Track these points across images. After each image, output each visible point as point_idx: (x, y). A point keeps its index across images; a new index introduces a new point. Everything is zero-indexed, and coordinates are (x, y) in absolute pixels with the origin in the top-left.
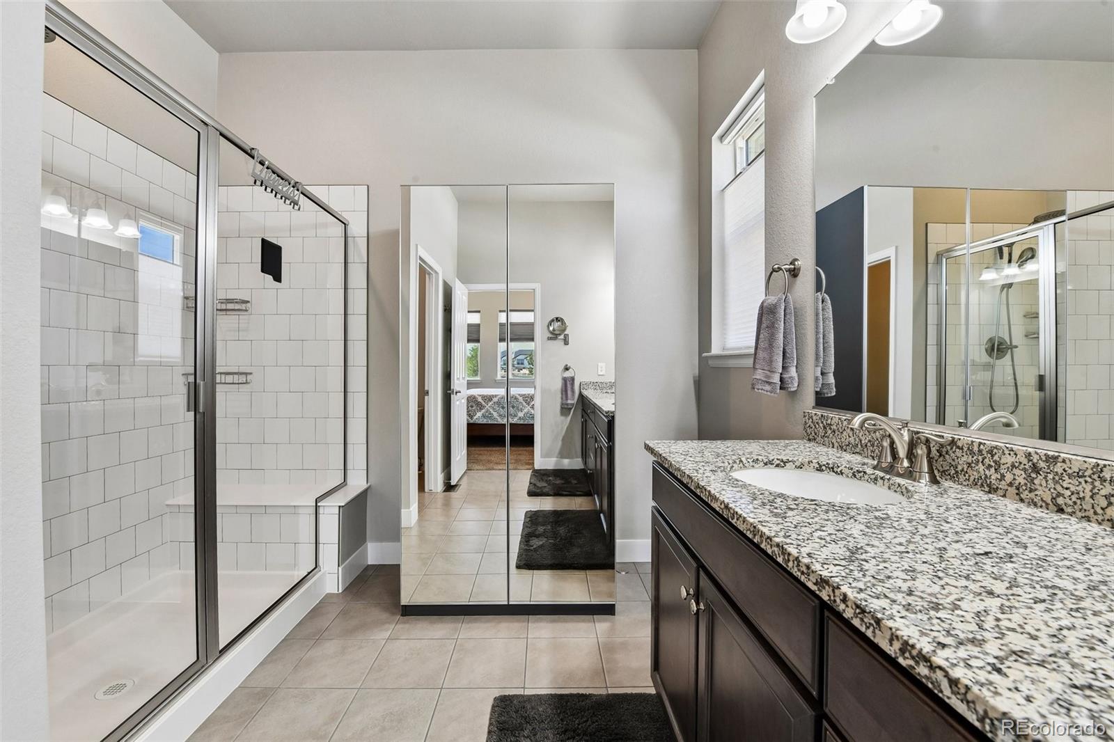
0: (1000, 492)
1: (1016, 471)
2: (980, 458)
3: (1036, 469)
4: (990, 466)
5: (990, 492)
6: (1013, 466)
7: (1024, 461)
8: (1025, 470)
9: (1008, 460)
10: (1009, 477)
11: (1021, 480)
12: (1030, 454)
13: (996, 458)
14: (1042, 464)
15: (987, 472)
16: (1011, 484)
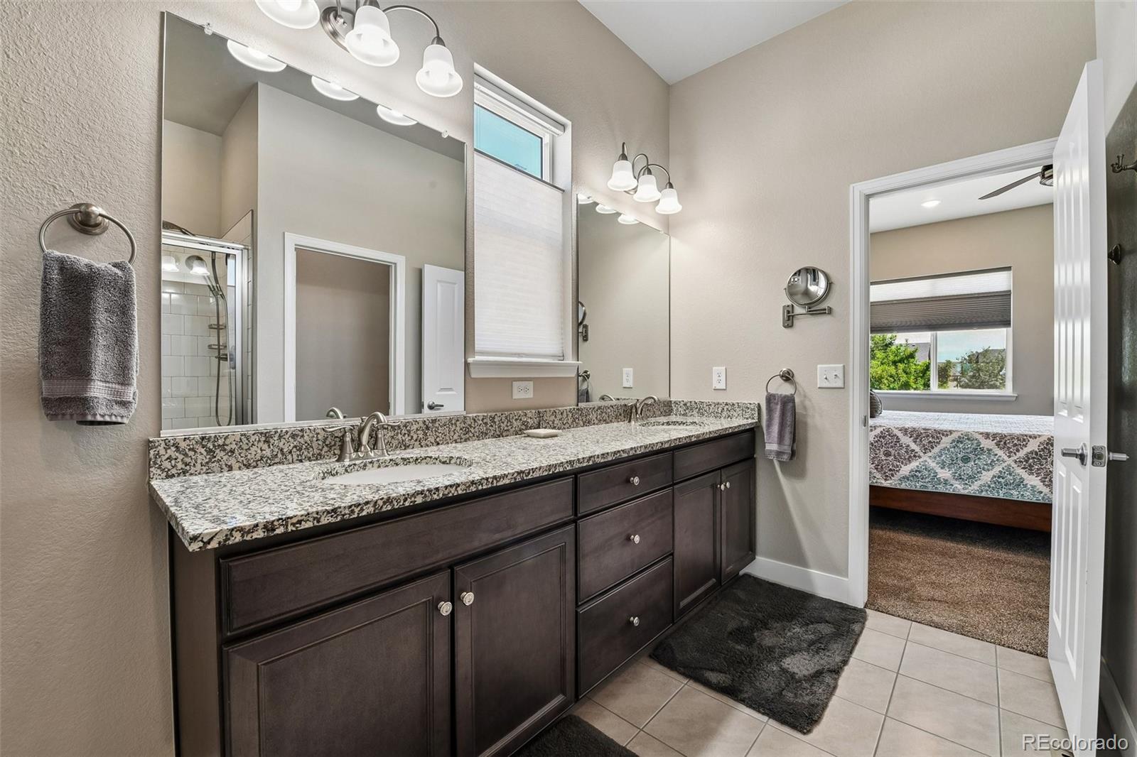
0: (411, 447)
1: (418, 432)
2: (399, 431)
3: (428, 428)
4: (405, 434)
5: (405, 449)
6: (417, 430)
7: (422, 425)
8: (423, 430)
9: (415, 427)
10: (415, 437)
11: (421, 436)
12: (425, 421)
13: (408, 428)
14: (430, 425)
15: (404, 438)
16: (416, 440)
